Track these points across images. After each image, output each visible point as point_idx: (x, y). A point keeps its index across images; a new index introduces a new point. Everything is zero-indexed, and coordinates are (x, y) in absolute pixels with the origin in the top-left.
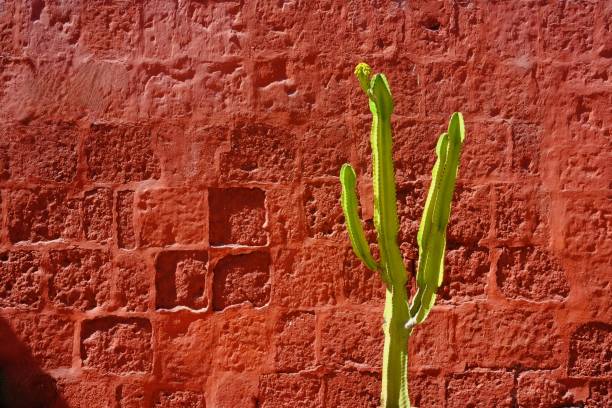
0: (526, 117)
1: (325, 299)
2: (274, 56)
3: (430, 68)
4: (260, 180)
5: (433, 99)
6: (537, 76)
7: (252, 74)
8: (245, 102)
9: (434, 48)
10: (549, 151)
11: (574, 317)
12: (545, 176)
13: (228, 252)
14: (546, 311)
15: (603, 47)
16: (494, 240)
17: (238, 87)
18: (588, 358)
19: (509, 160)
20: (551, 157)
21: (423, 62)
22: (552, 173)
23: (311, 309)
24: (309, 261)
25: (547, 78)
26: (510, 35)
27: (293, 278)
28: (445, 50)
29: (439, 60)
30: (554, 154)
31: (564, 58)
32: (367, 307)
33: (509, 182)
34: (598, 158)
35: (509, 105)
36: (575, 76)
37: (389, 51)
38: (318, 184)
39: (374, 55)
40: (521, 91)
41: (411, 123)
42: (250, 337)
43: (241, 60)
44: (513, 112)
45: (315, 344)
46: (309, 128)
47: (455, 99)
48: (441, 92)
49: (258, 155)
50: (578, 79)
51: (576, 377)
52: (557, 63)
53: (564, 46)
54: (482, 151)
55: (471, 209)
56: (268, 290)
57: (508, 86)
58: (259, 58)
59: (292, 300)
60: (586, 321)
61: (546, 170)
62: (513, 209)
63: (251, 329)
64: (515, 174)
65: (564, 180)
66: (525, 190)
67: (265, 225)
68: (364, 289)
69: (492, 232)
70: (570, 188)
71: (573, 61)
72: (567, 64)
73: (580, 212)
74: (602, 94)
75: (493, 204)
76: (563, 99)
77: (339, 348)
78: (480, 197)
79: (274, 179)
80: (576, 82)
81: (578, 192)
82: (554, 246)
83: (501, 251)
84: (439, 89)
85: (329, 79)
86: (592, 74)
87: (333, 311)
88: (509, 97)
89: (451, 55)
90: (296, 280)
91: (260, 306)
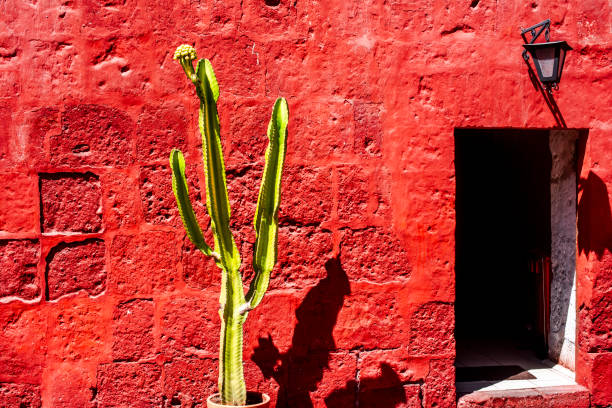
0: (368, 97)
1: (163, 286)
2: (106, 34)
3: (270, 46)
4: (93, 163)
5: (273, 78)
6: (379, 55)
7: (83, 53)
8: (76, 83)
9: (274, 25)
10: (391, 131)
11: (415, 298)
12: (387, 158)
13: (60, 239)
14: (388, 292)
15: (443, 27)
16: (335, 222)
17: (69, 66)
18: (428, 336)
19: (351, 141)
20: (393, 138)
21: (262, 41)
22: (393, 154)
23: (149, 296)
24: (147, 247)
25: (389, 58)
26: (352, 14)
27: (129, 265)
28: (285, 28)
29: (280, 38)
30: (396, 135)
31: (405, 37)
32: (207, 293)
33: (351, 164)
34: (438, 138)
35: (351, 85)
36: (415, 56)
37: (227, 29)
38: (154, 167)
39: (212, 33)
40: (363, 71)
41: (251, 103)
42: (85, 328)
43: (70, 39)
44: (355, 92)
45: (155, 331)
46: (144, 108)
47: (295, 79)
48: (281, 72)
49: (90, 138)
50: (418, 59)
51: (416, 356)
52: (399, 43)
53: (405, 25)
54: (323, 131)
55: (313, 190)
56: (104, 278)
57: (350, 65)
58: (91, 36)
59: (129, 288)
60: (427, 301)
61: (388, 151)
62: (355, 190)
63: (87, 318)
64: (357, 155)
65: (406, 161)
66: (367, 172)
67: (99, 211)
68: (203, 275)
69: (334, 214)
70: (411, 169)
71: (415, 41)
72: (408, 44)
73: (421, 193)
74: (441, 74)
75: (335, 185)
76: (404, 79)
77: (179, 335)
78: (322, 178)
79: (108, 162)
80: (417, 62)
81: (419, 173)
82: (396, 228)
83: (343, 233)
84: (280, 69)
85: (164, 57)
86: (433, 55)
87: (172, 298)
88: (350, 76)
89: (292, 33)
90: (134, 267)
91: (95, 295)
